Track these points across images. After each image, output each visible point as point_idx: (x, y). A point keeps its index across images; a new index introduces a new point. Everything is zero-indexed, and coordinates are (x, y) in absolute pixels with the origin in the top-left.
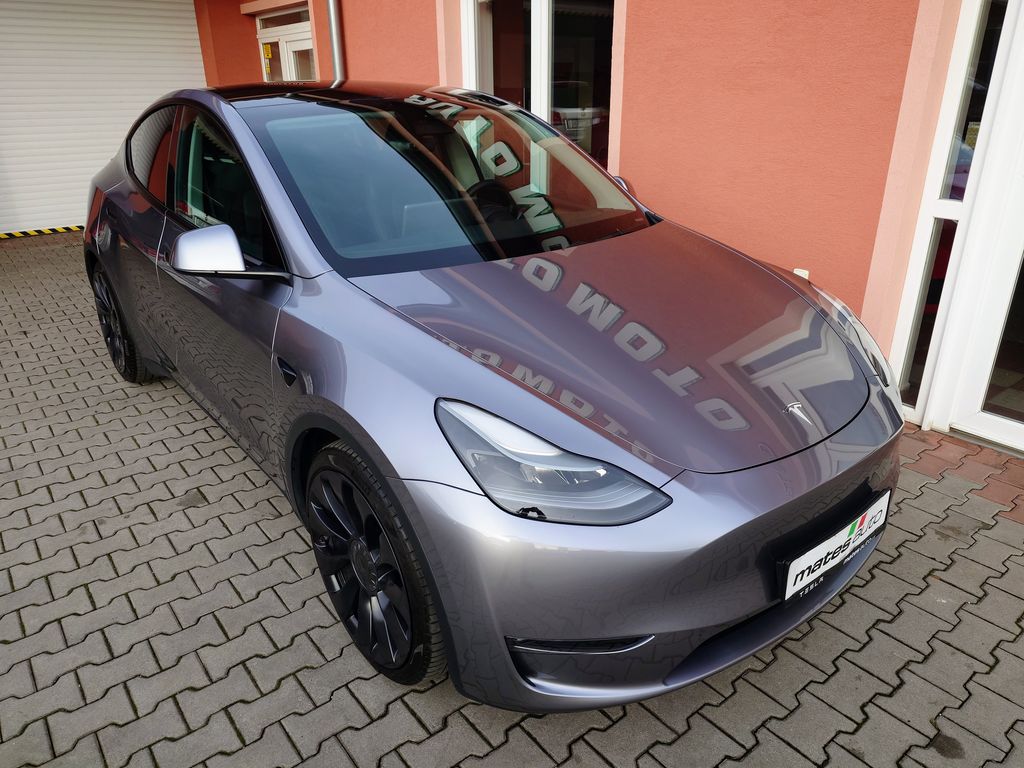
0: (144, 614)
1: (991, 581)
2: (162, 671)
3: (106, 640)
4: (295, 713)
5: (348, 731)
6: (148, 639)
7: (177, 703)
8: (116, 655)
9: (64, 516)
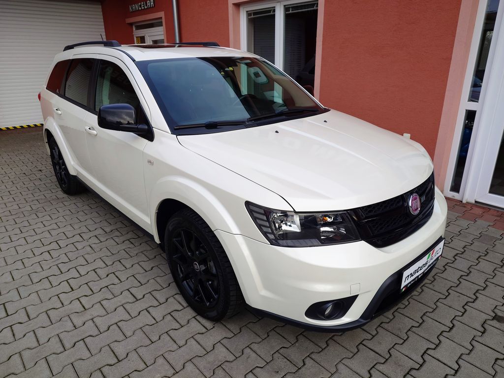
0: (145, 283)
3: (131, 293)
8: (138, 299)
9: (93, 246)
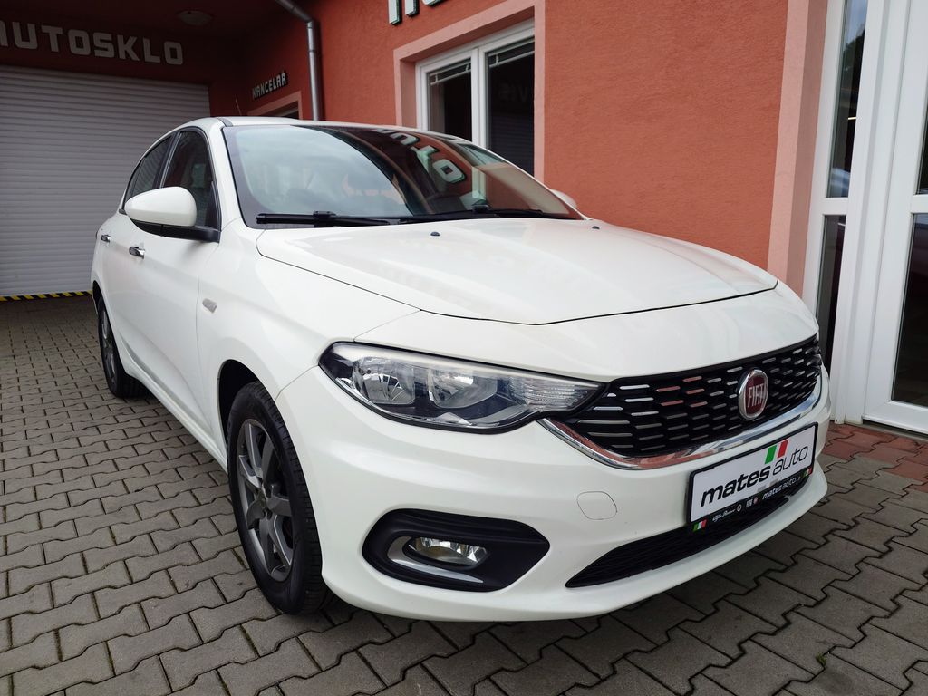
1: (896, 540)
2: (9, 596)
4: (126, 635)
5: (174, 652)
6: (7, 571)
7: (10, 624)
